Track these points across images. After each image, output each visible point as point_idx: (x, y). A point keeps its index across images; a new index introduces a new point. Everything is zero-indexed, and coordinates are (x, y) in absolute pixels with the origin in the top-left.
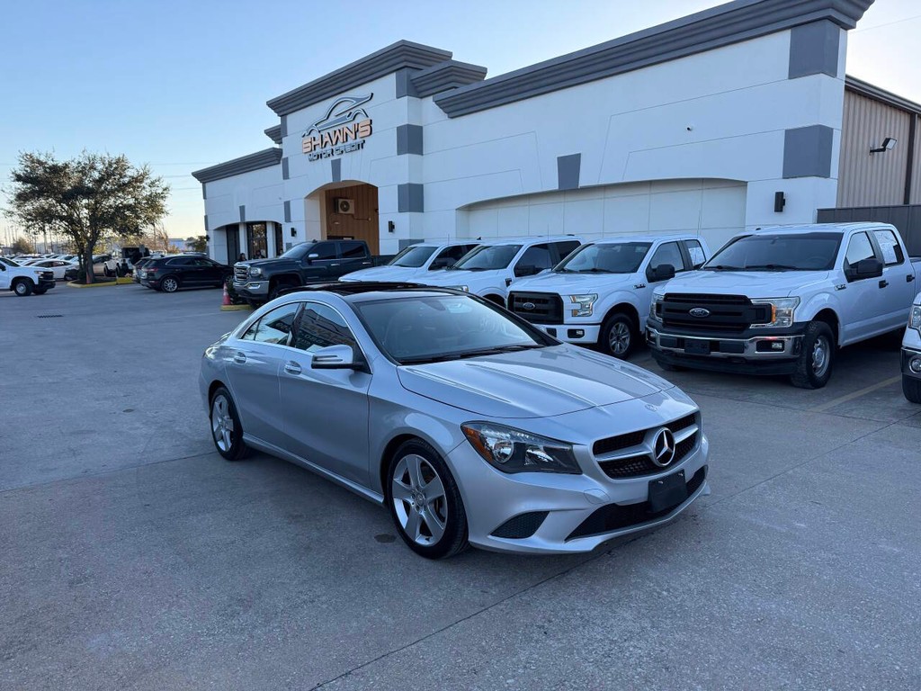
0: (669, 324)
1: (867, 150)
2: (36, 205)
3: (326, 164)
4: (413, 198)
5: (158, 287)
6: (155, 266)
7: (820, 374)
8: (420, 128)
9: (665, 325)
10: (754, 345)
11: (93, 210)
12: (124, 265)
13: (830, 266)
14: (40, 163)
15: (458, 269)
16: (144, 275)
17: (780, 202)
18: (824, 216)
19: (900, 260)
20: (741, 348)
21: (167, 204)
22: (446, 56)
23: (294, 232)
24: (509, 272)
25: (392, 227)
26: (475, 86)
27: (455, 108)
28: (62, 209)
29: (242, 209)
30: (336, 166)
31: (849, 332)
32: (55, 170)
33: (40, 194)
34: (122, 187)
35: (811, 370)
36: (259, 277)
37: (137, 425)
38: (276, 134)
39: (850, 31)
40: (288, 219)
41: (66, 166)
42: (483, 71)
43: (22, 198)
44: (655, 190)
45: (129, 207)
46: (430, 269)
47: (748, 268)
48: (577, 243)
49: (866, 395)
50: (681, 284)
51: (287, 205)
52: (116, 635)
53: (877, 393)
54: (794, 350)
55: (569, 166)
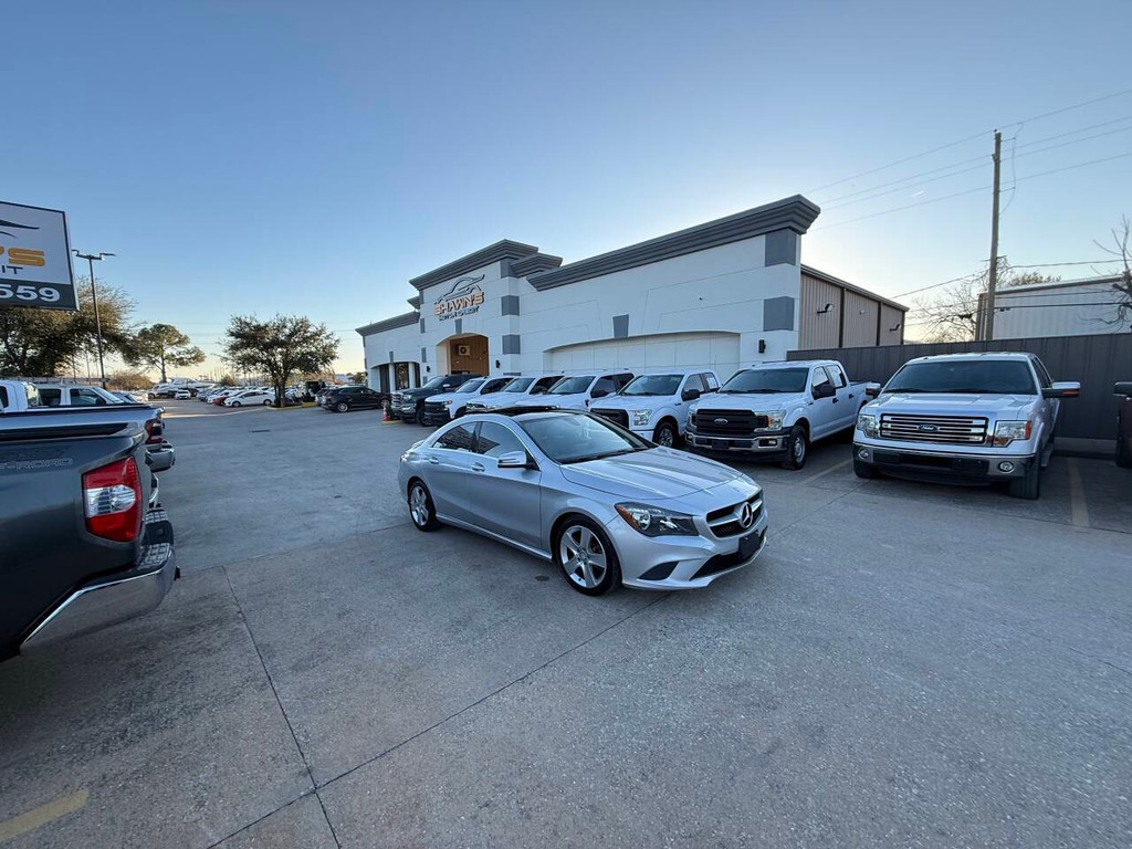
0: (700, 430)
1: (815, 311)
2: (245, 352)
3: (451, 322)
4: (513, 345)
5: (334, 409)
6: (332, 394)
7: (799, 460)
8: (518, 298)
9: (698, 430)
10: (758, 442)
11: (285, 355)
12: (308, 393)
13: (803, 390)
14: (247, 324)
15: (551, 393)
16: (324, 400)
17: (762, 347)
18: (791, 356)
19: (844, 385)
20: (749, 444)
21: (338, 351)
22: (534, 250)
23: (428, 369)
24: (587, 395)
25: (498, 364)
26: (555, 270)
27: (541, 284)
28: (264, 355)
29: (391, 353)
30: (459, 324)
31: (817, 432)
32: (258, 328)
33: (247, 345)
34: (306, 340)
35: (794, 458)
36: (410, 401)
37: (347, 506)
38: (416, 302)
39: (803, 236)
40: (424, 360)
41: (267, 326)
42: (560, 260)
43: (234, 348)
44: (679, 338)
45: (311, 354)
46: (531, 393)
47: (749, 392)
48: (631, 376)
49: (829, 474)
50: (706, 402)
51: (424, 350)
52: (383, 648)
53: (836, 471)
54: (783, 445)
55: (621, 323)
